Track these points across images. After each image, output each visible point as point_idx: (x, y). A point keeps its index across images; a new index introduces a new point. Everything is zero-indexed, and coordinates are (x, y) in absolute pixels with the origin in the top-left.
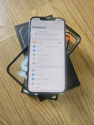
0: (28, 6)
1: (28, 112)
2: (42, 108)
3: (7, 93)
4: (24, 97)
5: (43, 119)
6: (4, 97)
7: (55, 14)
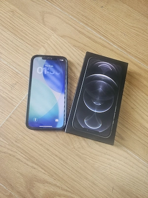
0: (32, 46)
1: (95, 169)
2: (108, 157)
6: (58, 166)
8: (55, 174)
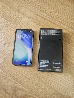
0: (13, 24)
1: (46, 84)
2: (52, 78)
3: (28, 80)
4: (38, 77)
5: (56, 84)
6: (27, 82)
7: (31, 21)
8: (26, 86)
